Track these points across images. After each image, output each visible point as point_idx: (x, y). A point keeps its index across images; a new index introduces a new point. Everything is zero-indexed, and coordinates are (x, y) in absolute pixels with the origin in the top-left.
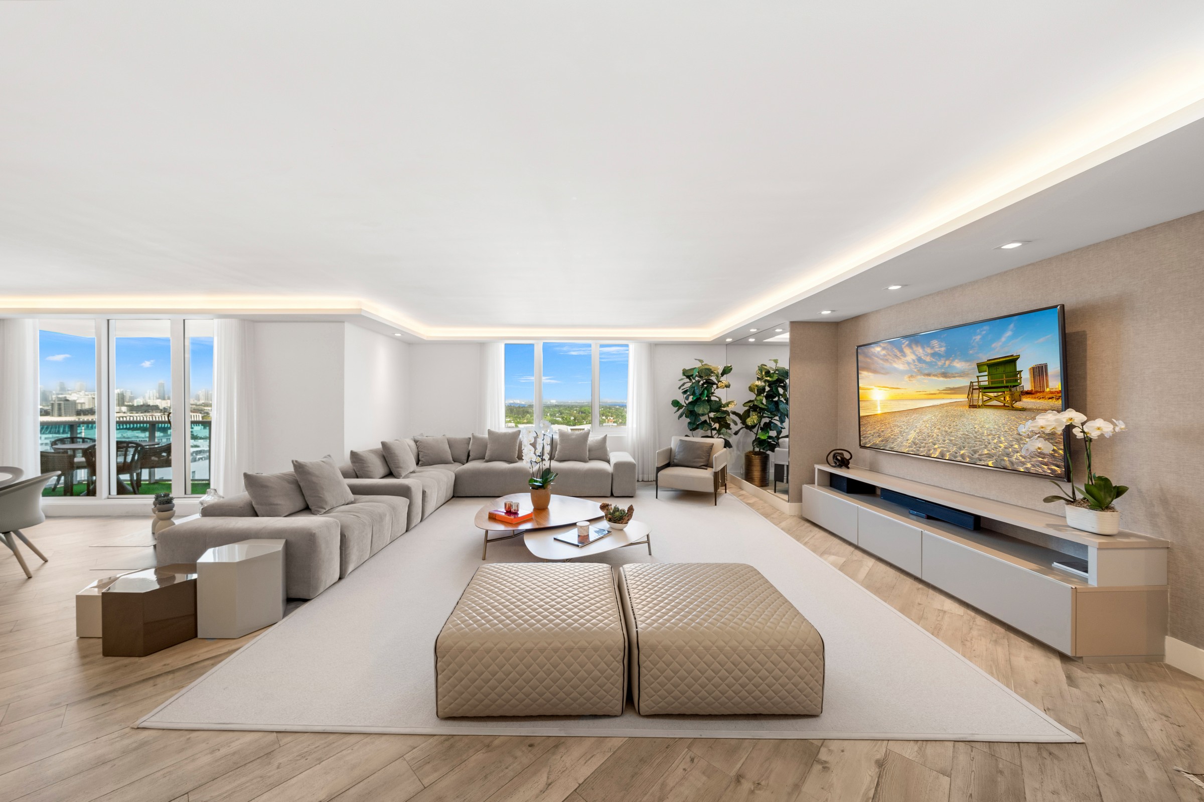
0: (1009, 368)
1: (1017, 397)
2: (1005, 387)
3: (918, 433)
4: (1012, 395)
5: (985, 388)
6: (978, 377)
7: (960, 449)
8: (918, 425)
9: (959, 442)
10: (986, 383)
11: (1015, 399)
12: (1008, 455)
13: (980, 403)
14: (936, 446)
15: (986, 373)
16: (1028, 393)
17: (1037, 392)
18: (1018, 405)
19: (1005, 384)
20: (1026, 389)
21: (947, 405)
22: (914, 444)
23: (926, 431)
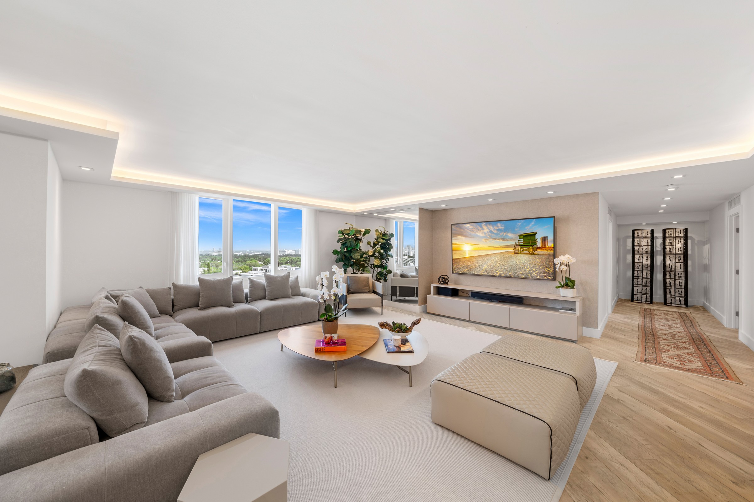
0: (532, 238)
1: (535, 250)
2: (530, 245)
3: (488, 266)
4: (533, 249)
5: (522, 246)
6: (519, 241)
7: (509, 272)
8: (489, 262)
9: (509, 269)
10: (523, 243)
11: (534, 251)
12: (530, 273)
13: (519, 252)
14: (497, 271)
15: (523, 239)
16: (540, 248)
17: (543, 247)
18: (535, 253)
19: (530, 244)
20: (539, 246)
21: (504, 253)
22: (486, 271)
23: (492, 264)
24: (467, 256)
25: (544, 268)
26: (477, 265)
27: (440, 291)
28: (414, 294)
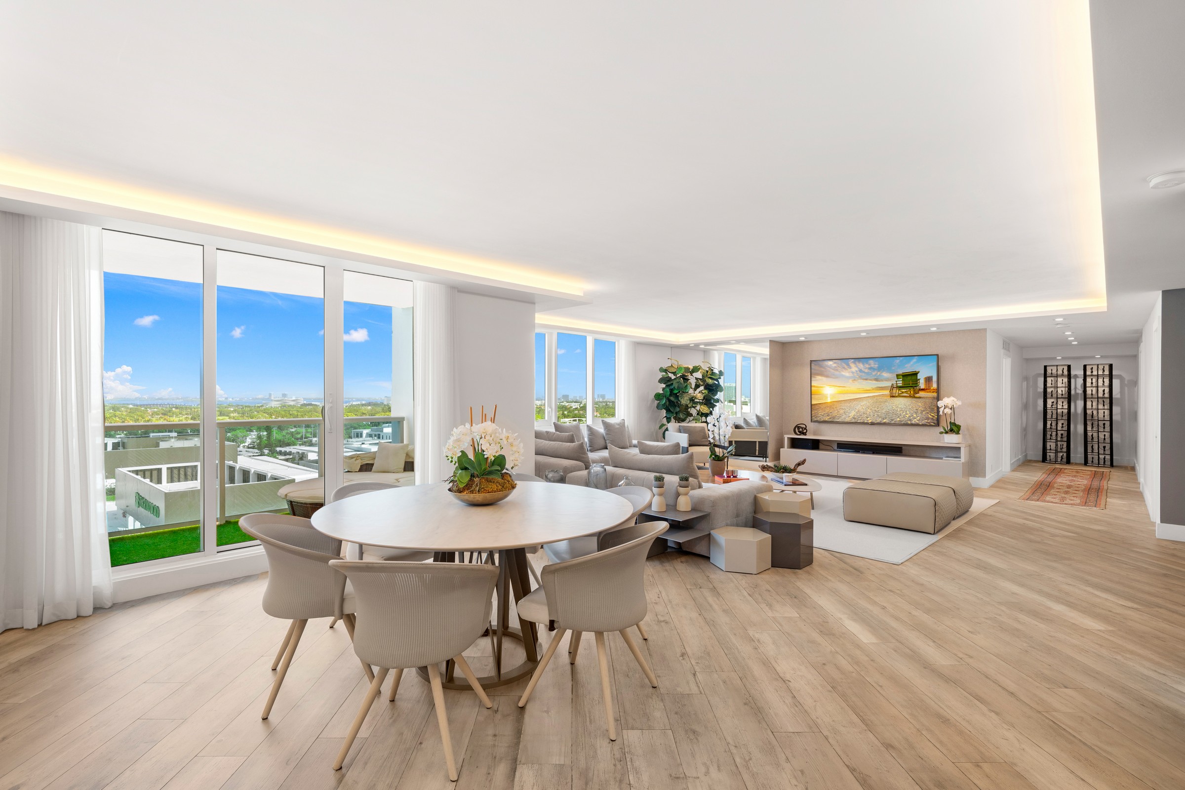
0: (914, 378)
1: (917, 392)
2: (911, 387)
3: (857, 411)
4: (914, 391)
5: (900, 387)
6: (896, 381)
7: (884, 419)
8: (857, 408)
9: (883, 416)
10: (901, 385)
12: (910, 420)
13: (897, 395)
14: (868, 419)
15: (901, 380)
16: (923, 390)
17: (927, 389)
18: (917, 395)
19: (911, 385)
20: (921, 388)
21: (877, 396)
22: (854, 418)
23: (862, 410)
24: (829, 400)
25: (928, 413)
26: (842, 411)
27: (795, 444)
28: (756, 450)
